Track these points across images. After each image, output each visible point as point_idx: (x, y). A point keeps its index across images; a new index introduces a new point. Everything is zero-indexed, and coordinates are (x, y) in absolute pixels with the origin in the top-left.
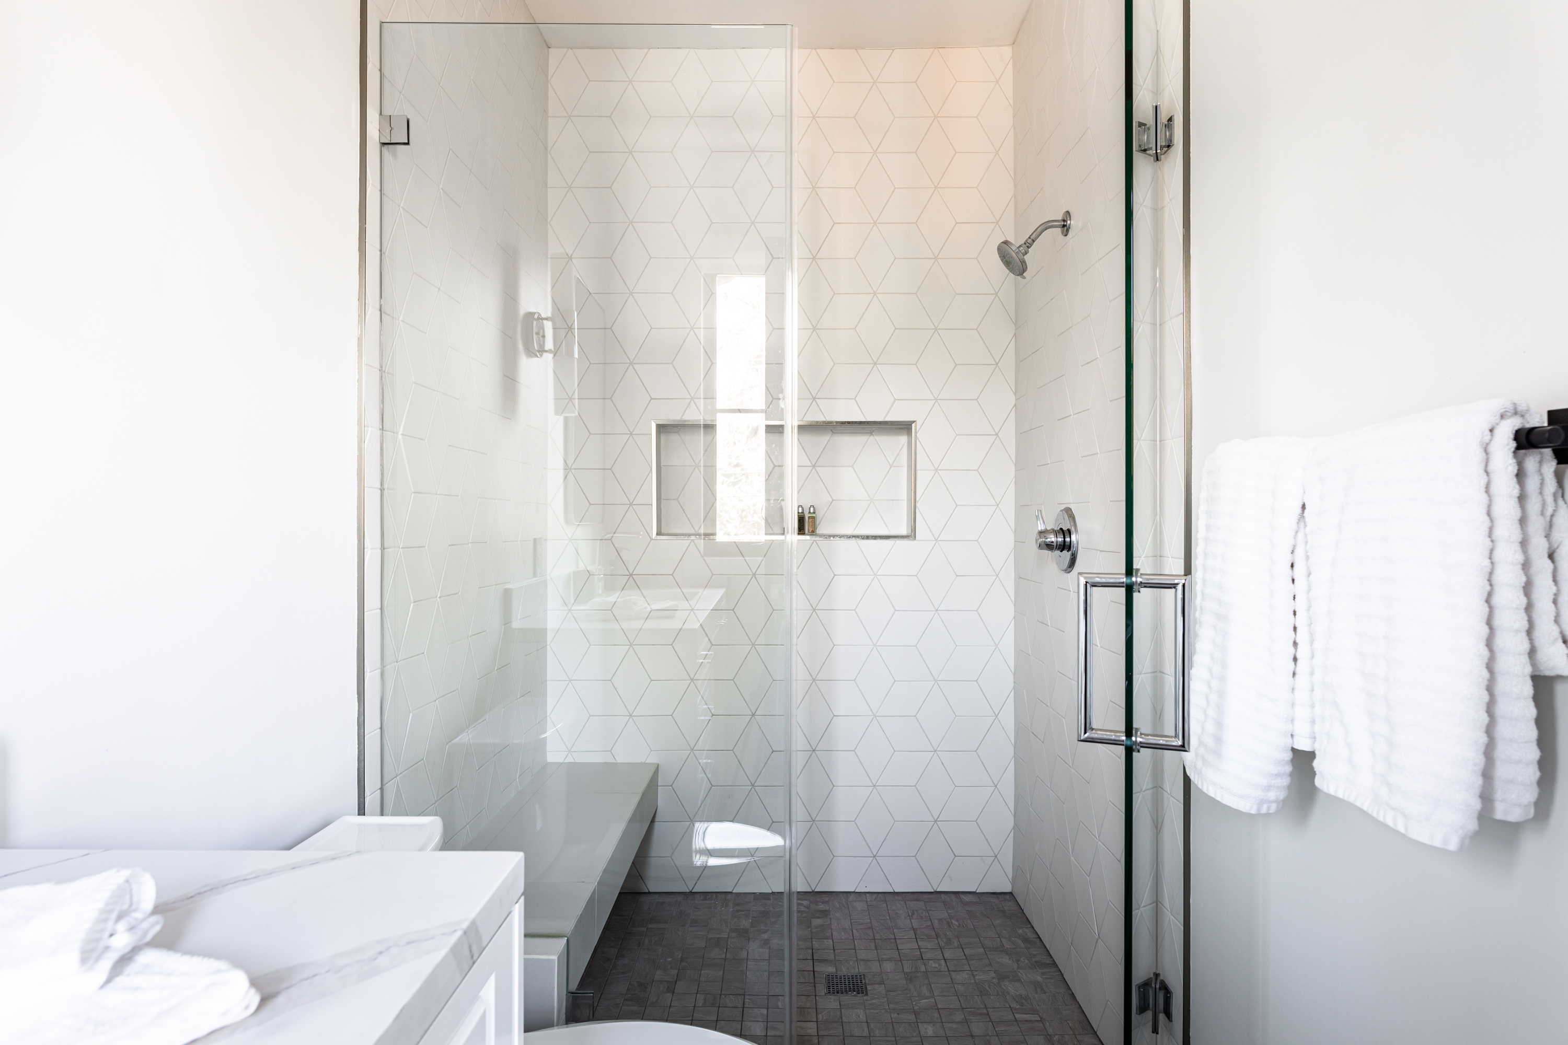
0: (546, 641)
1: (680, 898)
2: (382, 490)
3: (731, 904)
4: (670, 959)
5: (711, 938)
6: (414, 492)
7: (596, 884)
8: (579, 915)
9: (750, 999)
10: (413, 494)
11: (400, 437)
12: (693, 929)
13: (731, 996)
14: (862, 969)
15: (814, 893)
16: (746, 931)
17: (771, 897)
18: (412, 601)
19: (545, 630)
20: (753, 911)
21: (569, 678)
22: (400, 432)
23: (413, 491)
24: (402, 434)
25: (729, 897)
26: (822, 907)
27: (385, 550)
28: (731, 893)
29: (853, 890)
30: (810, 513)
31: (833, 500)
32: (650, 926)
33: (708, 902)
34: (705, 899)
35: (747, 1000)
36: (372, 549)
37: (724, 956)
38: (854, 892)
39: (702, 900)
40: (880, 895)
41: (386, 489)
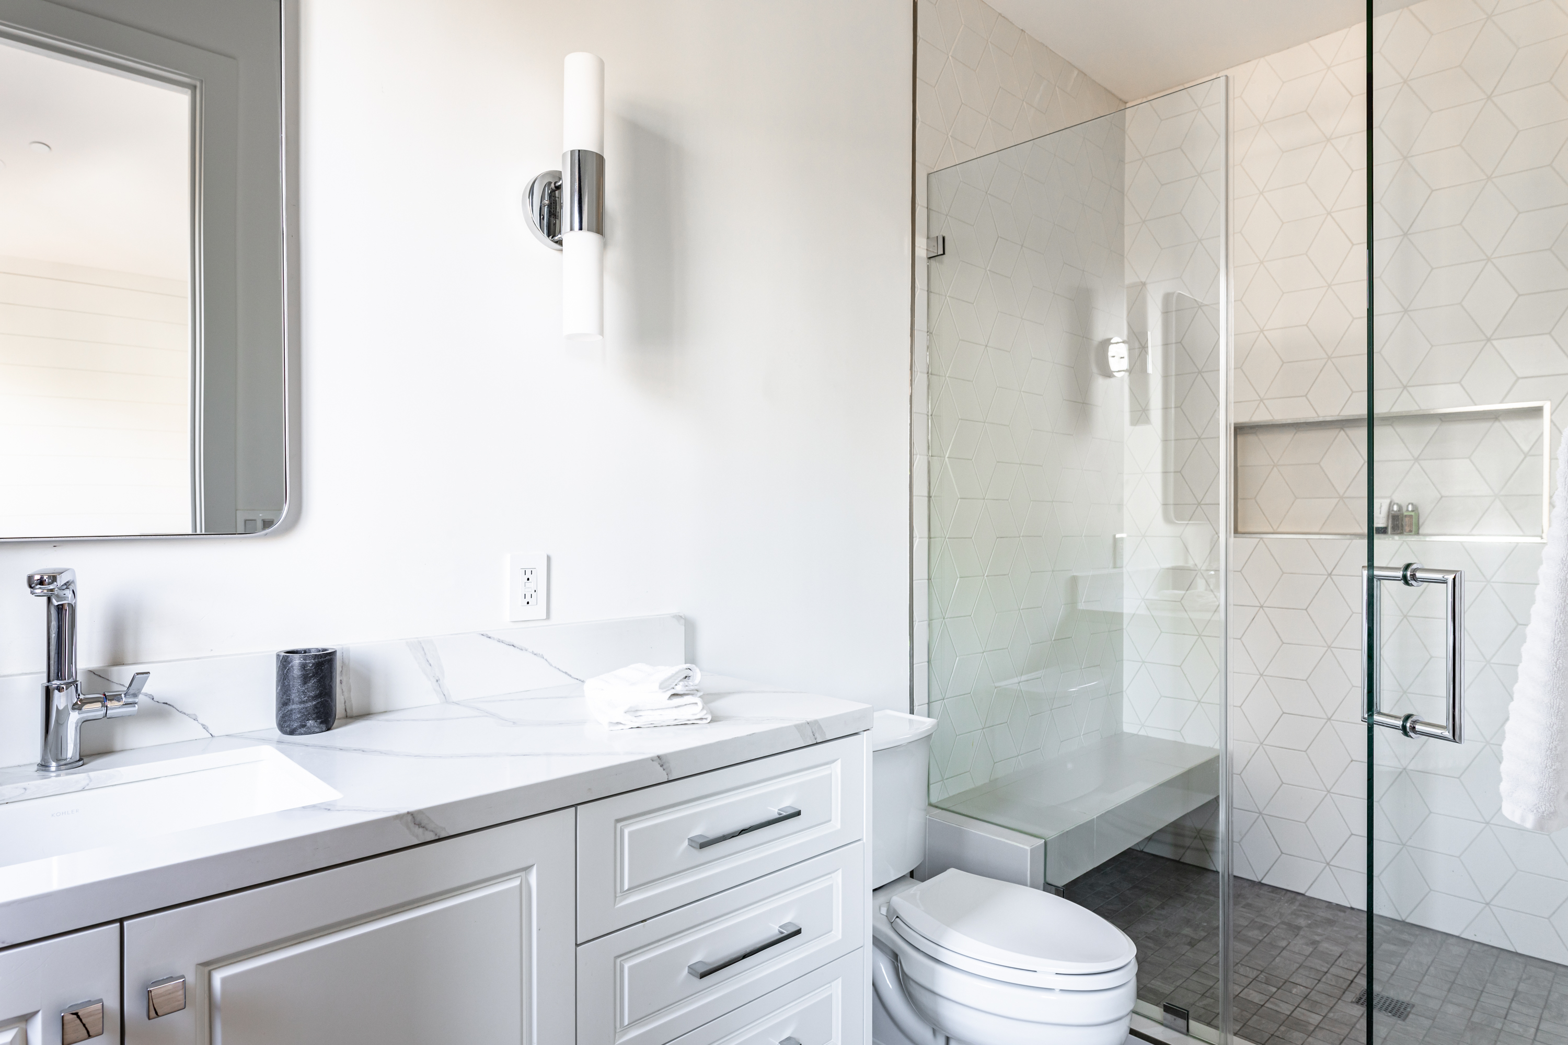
0: (1122, 624)
1: (1246, 884)
2: (929, 497)
3: (1297, 903)
4: (1205, 924)
5: (1256, 922)
6: (961, 498)
7: (1095, 817)
8: (1065, 831)
9: (1265, 976)
10: (959, 500)
11: (946, 459)
12: (1244, 910)
13: (1248, 968)
14: (1415, 1000)
15: (1403, 923)
16: (1299, 928)
17: (1348, 911)
18: (959, 576)
19: (1121, 615)
20: (1318, 916)
21: (1142, 659)
22: (947, 456)
23: (959, 497)
24: (948, 457)
25: (1299, 897)
26: (1405, 937)
27: (932, 539)
28: (1303, 895)
29: (1457, 934)
30: (1407, 510)
31: (1442, 497)
32: (1202, 896)
33: (1274, 895)
34: (1272, 892)
35: (1262, 976)
36: (920, 538)
37: (1261, 938)
38: (1458, 937)
39: (1269, 892)
40: (1494, 950)
41: (933, 497)
